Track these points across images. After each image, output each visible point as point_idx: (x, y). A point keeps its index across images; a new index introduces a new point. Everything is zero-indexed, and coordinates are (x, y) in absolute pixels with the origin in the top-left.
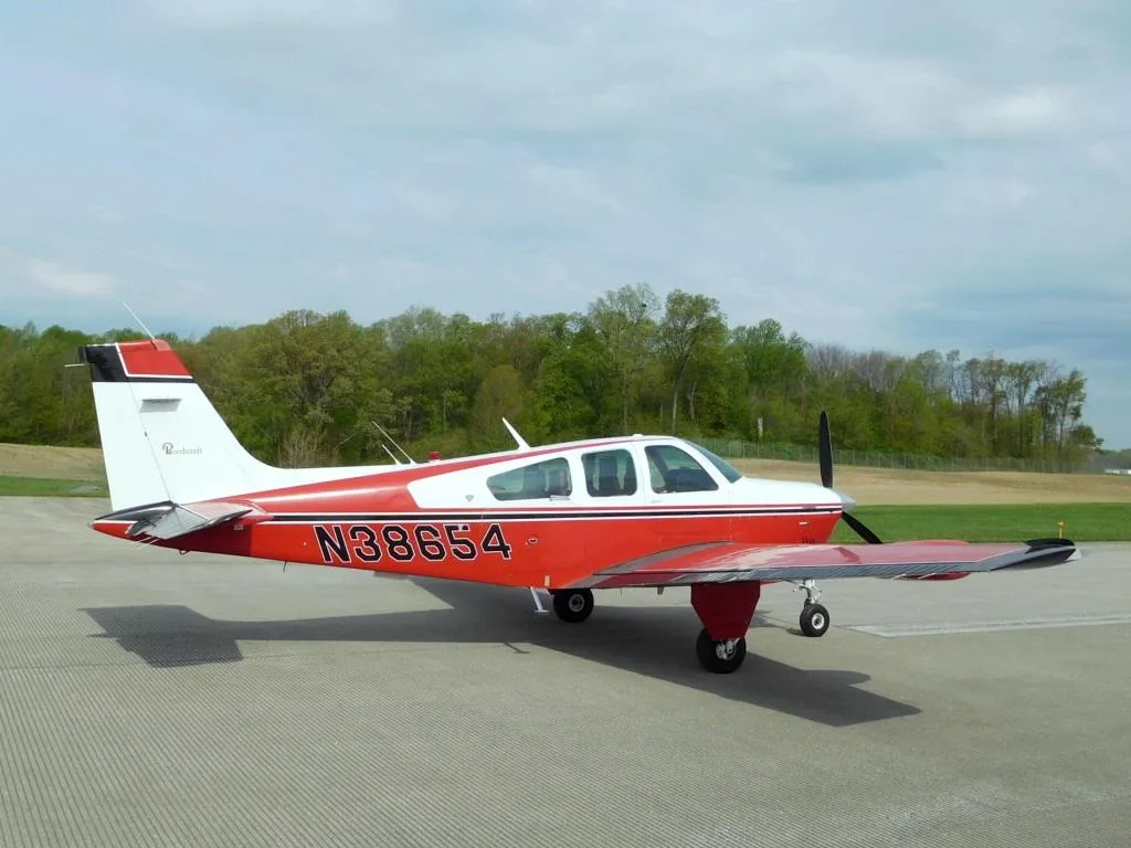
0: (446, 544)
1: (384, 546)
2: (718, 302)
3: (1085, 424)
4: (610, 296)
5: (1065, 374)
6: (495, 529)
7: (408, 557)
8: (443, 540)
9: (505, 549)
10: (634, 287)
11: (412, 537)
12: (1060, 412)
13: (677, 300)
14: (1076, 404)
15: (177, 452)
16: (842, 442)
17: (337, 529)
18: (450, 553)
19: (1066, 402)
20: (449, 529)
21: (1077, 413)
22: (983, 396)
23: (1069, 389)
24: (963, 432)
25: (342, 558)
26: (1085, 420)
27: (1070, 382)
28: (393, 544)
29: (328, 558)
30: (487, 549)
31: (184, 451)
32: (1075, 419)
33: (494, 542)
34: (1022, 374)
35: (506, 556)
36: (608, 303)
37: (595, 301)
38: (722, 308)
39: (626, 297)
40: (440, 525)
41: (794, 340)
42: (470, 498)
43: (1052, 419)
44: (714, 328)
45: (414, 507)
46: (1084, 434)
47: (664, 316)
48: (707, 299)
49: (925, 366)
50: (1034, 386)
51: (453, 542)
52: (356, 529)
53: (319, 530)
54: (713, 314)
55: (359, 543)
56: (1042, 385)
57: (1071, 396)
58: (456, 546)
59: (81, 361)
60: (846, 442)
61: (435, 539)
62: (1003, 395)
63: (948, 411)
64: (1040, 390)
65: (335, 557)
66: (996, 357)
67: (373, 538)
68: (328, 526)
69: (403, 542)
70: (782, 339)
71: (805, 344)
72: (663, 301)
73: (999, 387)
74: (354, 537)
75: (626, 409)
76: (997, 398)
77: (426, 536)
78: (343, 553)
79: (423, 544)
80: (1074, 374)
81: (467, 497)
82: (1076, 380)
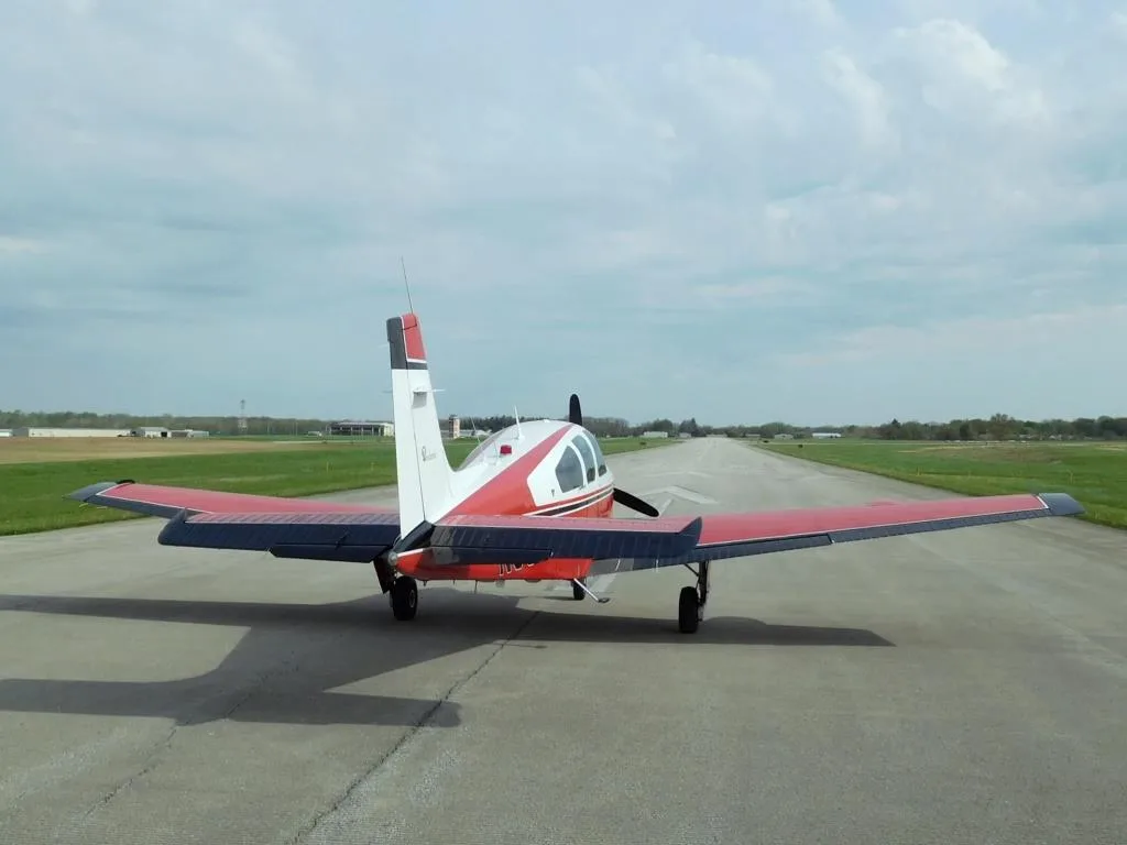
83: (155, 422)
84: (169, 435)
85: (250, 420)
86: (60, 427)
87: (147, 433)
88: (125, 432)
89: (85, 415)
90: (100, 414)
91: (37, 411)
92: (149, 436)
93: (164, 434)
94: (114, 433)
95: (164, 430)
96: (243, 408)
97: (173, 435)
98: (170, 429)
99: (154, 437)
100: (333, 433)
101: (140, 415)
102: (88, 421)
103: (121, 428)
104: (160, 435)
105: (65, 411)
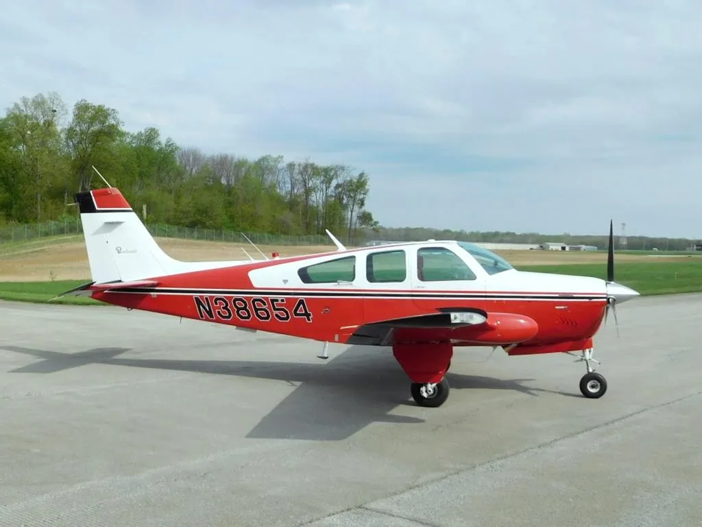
0: (270, 310)
1: (233, 311)
2: (118, 112)
3: (366, 211)
4: (25, 101)
5: (356, 174)
6: (301, 302)
7: (248, 318)
8: (269, 307)
9: (308, 315)
10: (46, 96)
11: (250, 305)
12: (351, 203)
13: (82, 109)
14: (362, 196)
15: (124, 252)
16: (205, 223)
17: (207, 299)
18: (273, 316)
19: (355, 195)
20: (273, 301)
21: (362, 204)
22: (299, 190)
23: (357, 187)
24: (288, 216)
25: (210, 316)
26: (367, 208)
27: (358, 181)
28: (239, 309)
29: (202, 316)
30: (297, 315)
31: (127, 252)
32: (361, 207)
33: (301, 310)
34: (327, 174)
35: (309, 320)
36: (23, 108)
37: (12, 106)
38: (120, 116)
39: (39, 103)
40: (267, 299)
41: (169, 144)
42: (285, 281)
43: (345, 207)
44: (111, 132)
45: (251, 286)
46: (366, 218)
47: (71, 120)
48: (108, 109)
49: (263, 167)
50: (334, 183)
51: (275, 309)
52: (217, 299)
53: (197, 299)
54: (112, 122)
55: (219, 308)
56: (340, 182)
57: (359, 191)
58: (277, 312)
59: (75, 202)
60: (207, 223)
61: (264, 307)
62: (313, 189)
63: (277, 201)
64: (338, 186)
65: (205, 315)
66: (311, 161)
67: (227, 305)
68: (202, 297)
69: (245, 308)
70: (159, 143)
71: (177, 148)
72: (71, 109)
73: (310, 184)
74: (216, 304)
75: (39, 196)
76: (308, 192)
77: (259, 305)
78: (210, 313)
79: (256, 310)
80: (361, 175)
81: (284, 281)
82: (363, 179)
83: (556, 239)
84: (567, 249)
85: (629, 238)
86: (491, 242)
87: (551, 247)
88: (535, 246)
89: (508, 234)
90: (518, 233)
91: (475, 231)
92: (552, 250)
93: (563, 248)
94: (527, 247)
95: (564, 245)
96: (623, 229)
97: (571, 248)
98: (568, 245)
99: (556, 251)
100: (697, 250)
101: (547, 233)
102: (508, 238)
103: (533, 243)
104: (560, 249)
105: (494, 231)
